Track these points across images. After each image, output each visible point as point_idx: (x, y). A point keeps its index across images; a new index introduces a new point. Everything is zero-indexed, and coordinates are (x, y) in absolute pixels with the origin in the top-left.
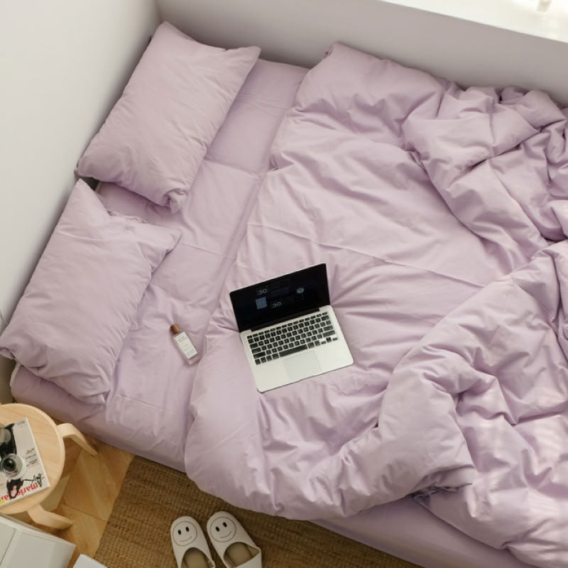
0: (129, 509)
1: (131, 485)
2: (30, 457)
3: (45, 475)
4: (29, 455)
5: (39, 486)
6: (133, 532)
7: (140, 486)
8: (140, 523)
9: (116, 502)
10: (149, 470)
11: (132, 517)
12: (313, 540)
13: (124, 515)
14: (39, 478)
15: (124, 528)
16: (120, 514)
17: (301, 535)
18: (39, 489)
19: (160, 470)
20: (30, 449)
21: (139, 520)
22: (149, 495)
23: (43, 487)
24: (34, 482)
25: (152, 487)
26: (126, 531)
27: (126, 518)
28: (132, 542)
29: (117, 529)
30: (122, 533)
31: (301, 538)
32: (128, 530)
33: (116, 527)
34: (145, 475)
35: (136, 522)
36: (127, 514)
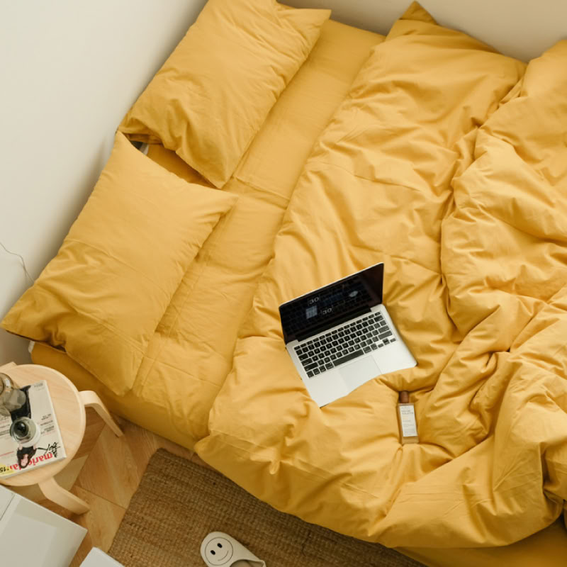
0: (147, 505)
1: (151, 479)
2: (45, 424)
3: (61, 444)
4: (46, 421)
5: (53, 456)
6: (150, 532)
7: (161, 482)
8: (158, 522)
9: (133, 497)
10: (173, 464)
11: (150, 515)
12: (349, 549)
13: (142, 512)
14: (54, 446)
15: (140, 527)
16: (137, 511)
17: (336, 543)
18: (53, 459)
19: (184, 465)
20: (46, 414)
21: (157, 519)
22: (170, 492)
23: (58, 458)
24: (48, 451)
25: (174, 484)
26: (143, 530)
27: (142, 515)
28: (148, 542)
29: (132, 527)
30: (137, 532)
31: (336, 547)
32: (145, 528)
33: (131, 525)
34: (168, 470)
35: (154, 521)
36: (144, 512)
